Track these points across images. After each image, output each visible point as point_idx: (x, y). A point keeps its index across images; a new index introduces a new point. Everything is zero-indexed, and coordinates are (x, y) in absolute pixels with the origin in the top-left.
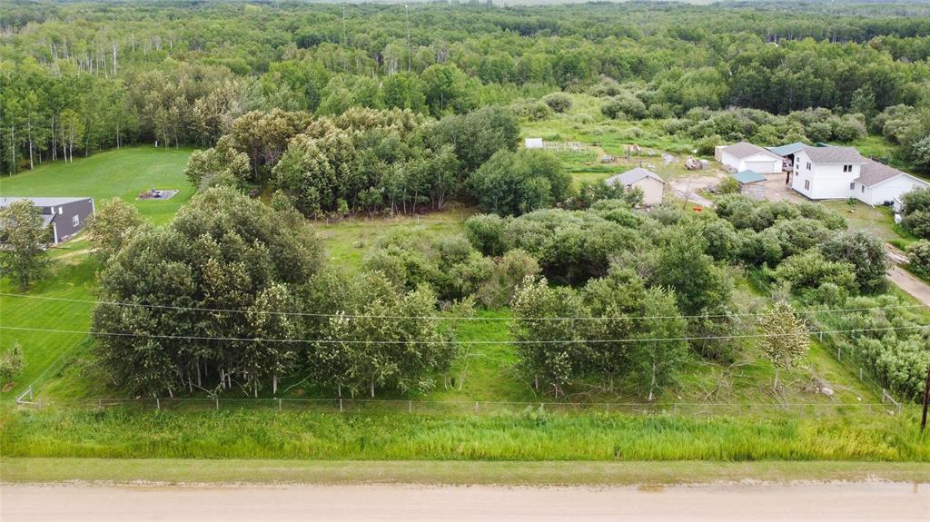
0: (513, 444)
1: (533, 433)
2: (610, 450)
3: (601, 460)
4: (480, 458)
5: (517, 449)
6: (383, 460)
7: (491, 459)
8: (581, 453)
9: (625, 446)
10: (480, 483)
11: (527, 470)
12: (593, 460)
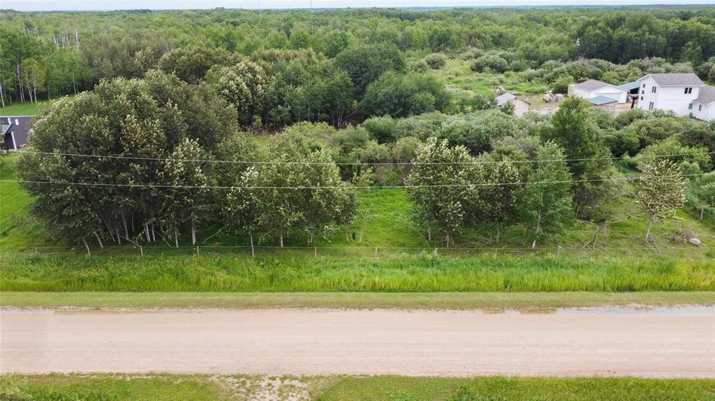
0: (410, 279)
1: (429, 270)
2: (501, 283)
3: (492, 291)
4: (381, 290)
5: (414, 283)
6: (291, 291)
7: (390, 291)
8: (473, 285)
9: (514, 279)
10: (381, 308)
11: (424, 298)
12: (486, 291)
